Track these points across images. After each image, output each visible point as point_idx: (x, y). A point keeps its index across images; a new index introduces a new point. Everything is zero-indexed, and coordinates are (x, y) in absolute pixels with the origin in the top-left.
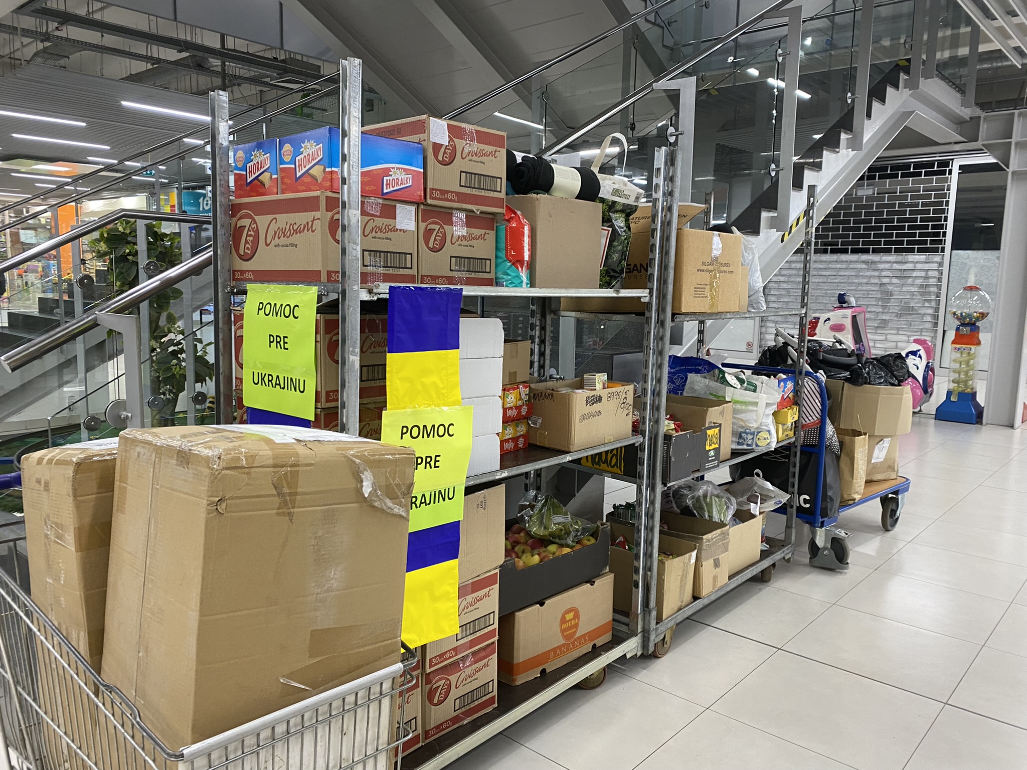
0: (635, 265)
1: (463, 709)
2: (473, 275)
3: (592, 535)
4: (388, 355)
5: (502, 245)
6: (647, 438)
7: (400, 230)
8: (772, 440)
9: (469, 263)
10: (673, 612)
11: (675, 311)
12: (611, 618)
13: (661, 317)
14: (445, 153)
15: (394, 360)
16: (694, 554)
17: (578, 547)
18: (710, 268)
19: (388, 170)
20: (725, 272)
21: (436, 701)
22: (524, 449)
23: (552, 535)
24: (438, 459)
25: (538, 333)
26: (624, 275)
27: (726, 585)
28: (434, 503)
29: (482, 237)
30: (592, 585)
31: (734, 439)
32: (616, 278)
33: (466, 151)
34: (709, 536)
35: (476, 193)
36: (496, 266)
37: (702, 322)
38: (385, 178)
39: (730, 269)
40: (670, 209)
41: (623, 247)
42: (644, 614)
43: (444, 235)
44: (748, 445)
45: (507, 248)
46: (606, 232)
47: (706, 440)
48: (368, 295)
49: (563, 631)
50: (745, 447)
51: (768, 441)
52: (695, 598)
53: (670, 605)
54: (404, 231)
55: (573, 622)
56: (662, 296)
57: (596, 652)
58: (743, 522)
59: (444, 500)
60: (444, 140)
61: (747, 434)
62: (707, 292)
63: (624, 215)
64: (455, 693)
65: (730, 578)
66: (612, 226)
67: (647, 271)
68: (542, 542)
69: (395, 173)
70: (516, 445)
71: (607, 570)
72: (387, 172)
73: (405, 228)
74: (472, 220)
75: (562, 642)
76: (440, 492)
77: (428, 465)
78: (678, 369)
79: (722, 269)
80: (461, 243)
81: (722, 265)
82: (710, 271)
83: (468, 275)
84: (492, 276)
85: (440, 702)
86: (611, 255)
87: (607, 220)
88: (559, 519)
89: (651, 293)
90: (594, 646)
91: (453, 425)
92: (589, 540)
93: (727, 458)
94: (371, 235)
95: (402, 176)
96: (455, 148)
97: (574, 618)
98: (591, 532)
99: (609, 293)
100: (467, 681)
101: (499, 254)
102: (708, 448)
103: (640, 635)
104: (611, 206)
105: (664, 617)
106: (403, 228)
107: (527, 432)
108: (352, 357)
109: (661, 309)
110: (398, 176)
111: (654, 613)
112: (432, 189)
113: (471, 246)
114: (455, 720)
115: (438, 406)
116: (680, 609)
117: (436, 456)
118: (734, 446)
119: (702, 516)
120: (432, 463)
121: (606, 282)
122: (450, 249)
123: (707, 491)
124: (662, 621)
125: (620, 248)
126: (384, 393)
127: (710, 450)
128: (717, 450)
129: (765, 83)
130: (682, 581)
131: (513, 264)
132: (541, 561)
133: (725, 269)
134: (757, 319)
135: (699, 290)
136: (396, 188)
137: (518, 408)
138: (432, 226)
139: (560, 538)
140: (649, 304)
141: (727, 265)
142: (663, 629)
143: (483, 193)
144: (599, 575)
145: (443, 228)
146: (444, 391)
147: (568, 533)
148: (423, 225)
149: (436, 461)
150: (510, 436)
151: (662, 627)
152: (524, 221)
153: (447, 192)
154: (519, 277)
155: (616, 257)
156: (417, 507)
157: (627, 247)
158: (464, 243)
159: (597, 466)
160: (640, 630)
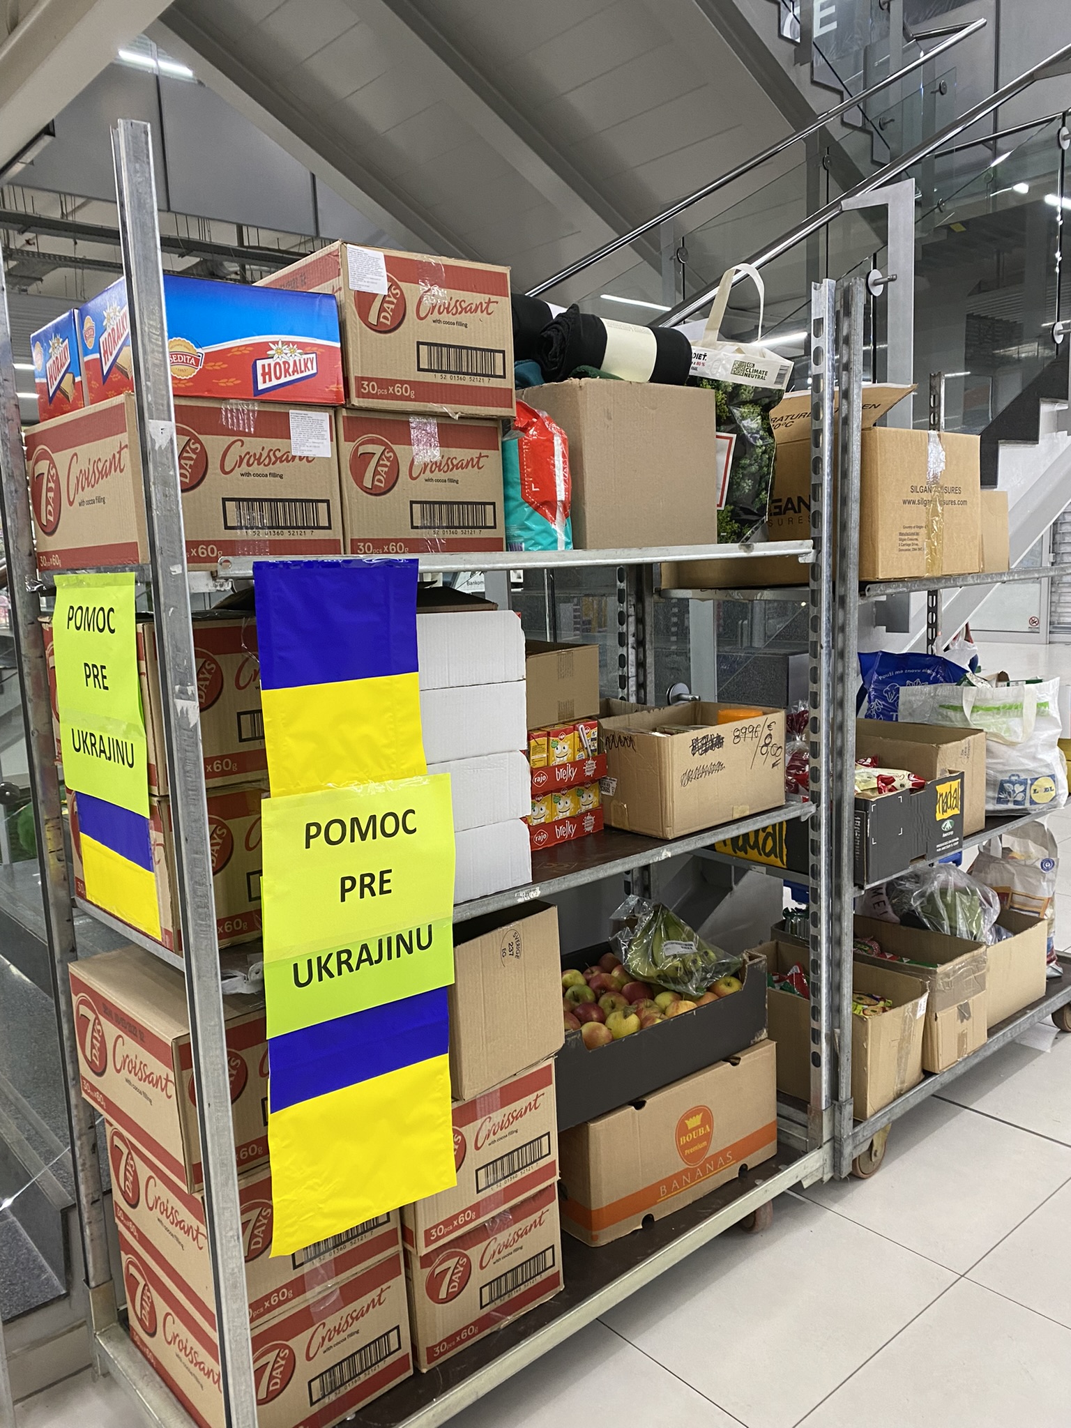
0: (789, 500)
1: (499, 1303)
2: (460, 534)
3: (735, 975)
4: (264, 693)
5: (515, 476)
6: (823, 805)
7: (301, 458)
8: (1060, 792)
9: (451, 512)
10: (886, 1101)
11: (866, 578)
12: (772, 1117)
13: (840, 591)
14: (382, 309)
15: (275, 702)
16: (923, 1001)
17: (709, 998)
18: (926, 496)
19: (265, 346)
20: (953, 502)
21: (443, 1295)
22: (595, 835)
23: (663, 976)
24: (386, 877)
25: (632, 629)
26: (766, 518)
27: (984, 1046)
28: (390, 957)
29: (475, 464)
30: (734, 1064)
31: (991, 794)
32: (751, 524)
33: (427, 302)
34: (948, 967)
35: (453, 382)
36: (507, 516)
37: (933, 593)
38: (259, 363)
39: (962, 497)
40: (846, 395)
41: (761, 468)
42: (834, 1111)
43: (395, 463)
44: (1016, 803)
45: (522, 479)
46: (725, 443)
47: (936, 802)
48: (211, 583)
49: (682, 1149)
50: (1011, 806)
51: (1053, 794)
52: (927, 1074)
53: (879, 1090)
54: (309, 460)
55: (701, 1131)
56: (839, 552)
57: (746, 1180)
58: (1015, 933)
59: (410, 951)
60: (379, 284)
61: (1014, 784)
62: (922, 541)
63: (758, 409)
64: (478, 1278)
65: (991, 1031)
66: (737, 430)
67: (808, 507)
68: (648, 989)
69: (280, 352)
70: (580, 828)
71: (764, 1034)
72: (262, 351)
73: (310, 454)
74: (450, 433)
75: (682, 1166)
76: (400, 937)
77: (367, 890)
78: (891, 674)
79: (947, 497)
80: (431, 476)
81: (946, 490)
82: (925, 503)
83: (449, 534)
84: (499, 533)
85: (451, 1297)
86: (739, 484)
87: (725, 421)
88: (676, 948)
89: (817, 546)
90: (743, 1168)
91: (413, 812)
92: (729, 985)
93: (979, 828)
94: (238, 471)
95: (295, 357)
96: (402, 301)
97: (702, 1125)
98: (733, 970)
99: (733, 551)
100: (502, 1254)
101: (512, 492)
102: (939, 817)
103: (827, 1147)
104: (733, 395)
105: (869, 1111)
106: (306, 454)
107: (601, 805)
108: (180, 704)
109: (838, 577)
110: (285, 358)
111: (849, 1110)
112: (360, 380)
113: (451, 481)
114: (482, 1323)
115: (379, 779)
116: (899, 1095)
117: (382, 873)
118: (992, 806)
119: (937, 928)
120: (376, 886)
121: (734, 532)
122: (406, 489)
123: (946, 882)
124: (865, 1119)
125: (754, 468)
126: (264, 766)
127: (944, 820)
128: (957, 820)
129: (1041, 203)
130: (900, 1049)
131: (537, 509)
132: (641, 1026)
133: (952, 497)
134: (1045, 581)
135: (907, 538)
136: (283, 380)
137: (578, 765)
138: (369, 448)
139: (676, 981)
140: (814, 568)
141: (955, 490)
142: (867, 1133)
143: (467, 381)
144: (747, 1045)
145: (392, 450)
146: (389, 752)
147: (689, 974)
148: (347, 448)
149: (382, 882)
150: (568, 814)
151: (865, 1131)
152: (554, 428)
153: (393, 382)
154: (549, 533)
155: (747, 485)
156: (351, 969)
157: (768, 466)
158: (438, 475)
159: (742, 854)
160: (826, 1138)
